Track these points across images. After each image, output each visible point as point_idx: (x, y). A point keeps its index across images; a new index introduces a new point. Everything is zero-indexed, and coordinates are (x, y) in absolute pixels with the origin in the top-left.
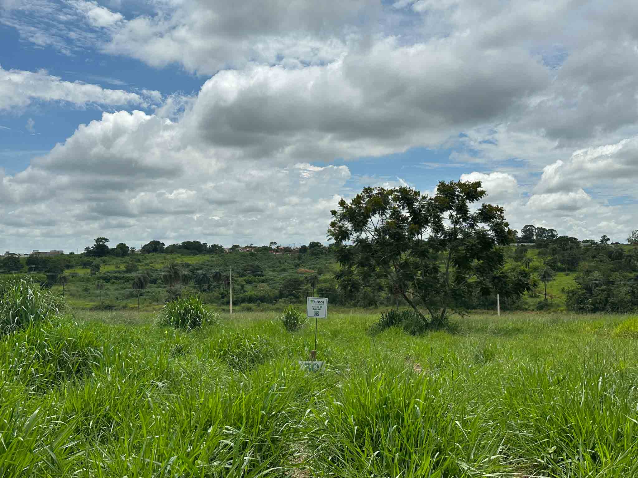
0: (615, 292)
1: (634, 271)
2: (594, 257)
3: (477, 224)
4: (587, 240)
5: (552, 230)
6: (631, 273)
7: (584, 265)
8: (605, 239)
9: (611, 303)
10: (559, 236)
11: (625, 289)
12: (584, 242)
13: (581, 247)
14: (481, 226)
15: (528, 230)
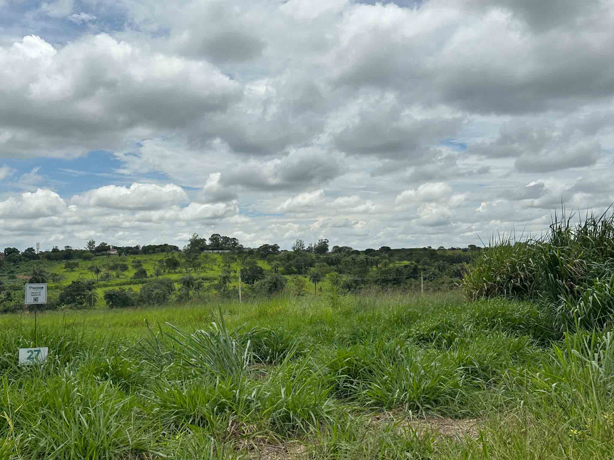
15: (215, 238)
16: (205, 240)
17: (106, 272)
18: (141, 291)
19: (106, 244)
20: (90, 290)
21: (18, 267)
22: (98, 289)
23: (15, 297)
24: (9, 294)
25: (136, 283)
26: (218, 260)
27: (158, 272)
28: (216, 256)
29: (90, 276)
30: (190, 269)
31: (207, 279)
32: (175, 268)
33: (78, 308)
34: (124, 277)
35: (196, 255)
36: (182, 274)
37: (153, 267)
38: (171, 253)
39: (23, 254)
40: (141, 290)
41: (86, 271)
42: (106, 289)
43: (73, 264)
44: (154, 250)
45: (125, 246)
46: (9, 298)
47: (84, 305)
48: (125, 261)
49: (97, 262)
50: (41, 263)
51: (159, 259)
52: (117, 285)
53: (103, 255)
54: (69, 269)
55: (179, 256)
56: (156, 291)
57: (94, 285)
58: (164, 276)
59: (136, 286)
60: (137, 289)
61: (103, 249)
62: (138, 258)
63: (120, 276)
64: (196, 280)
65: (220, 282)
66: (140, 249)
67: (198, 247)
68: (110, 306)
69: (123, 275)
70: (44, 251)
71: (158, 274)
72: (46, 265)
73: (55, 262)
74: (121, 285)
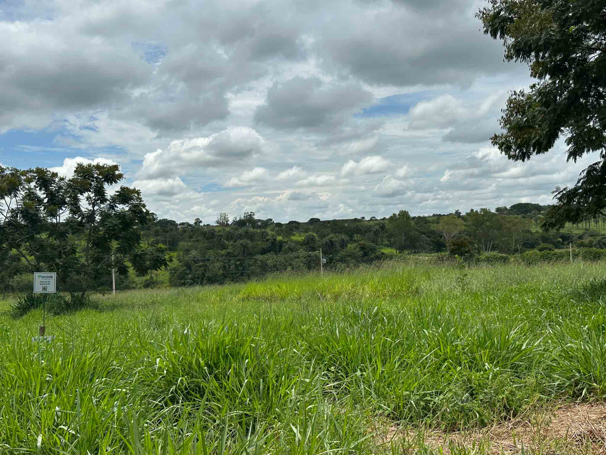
0: (210, 267)
1: (224, 249)
2: (191, 237)
3: (117, 205)
4: (183, 223)
5: (153, 213)
6: (221, 250)
7: (182, 244)
8: (198, 221)
9: (208, 277)
10: (159, 219)
11: (218, 265)
12: (181, 224)
13: (179, 229)
14: (121, 207)
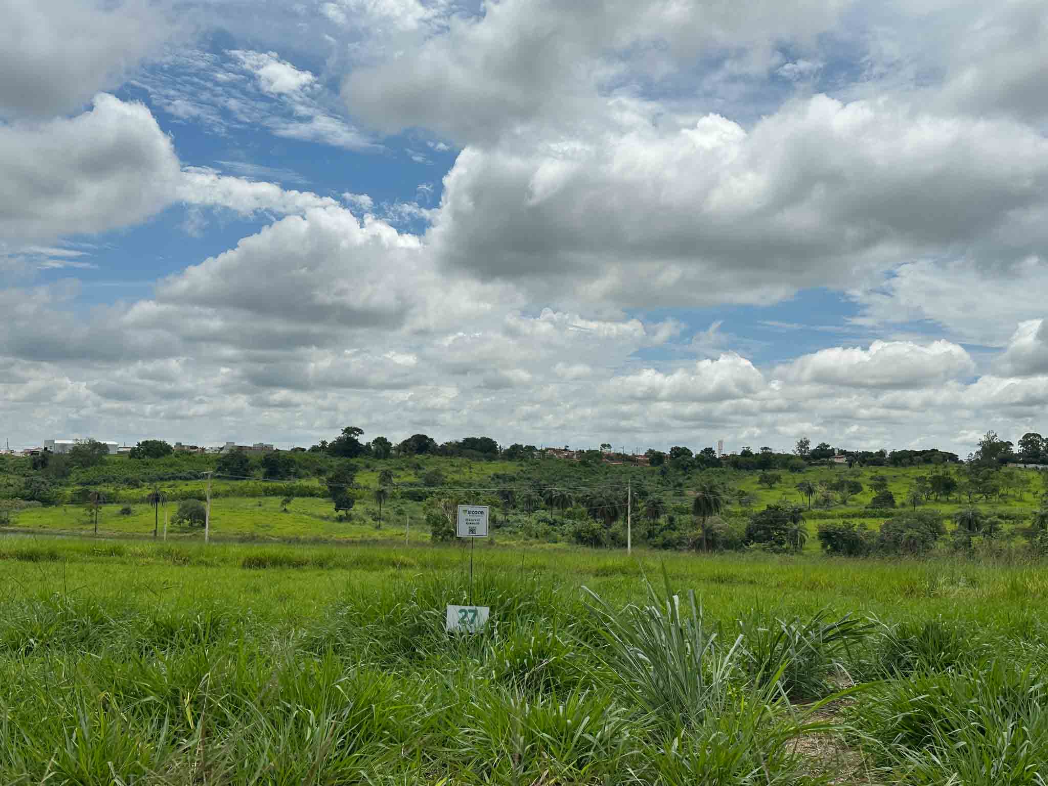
15: (1030, 441)
16: (1011, 444)
17: (825, 494)
18: (882, 531)
19: (828, 446)
20: (795, 522)
21: (689, 478)
22: (807, 520)
23: (681, 524)
24: (671, 520)
25: (874, 516)
26: (1034, 482)
27: (915, 498)
28: (1031, 475)
29: (798, 500)
30: (978, 496)
31: (1008, 517)
32: (948, 494)
33: (775, 551)
34: (854, 503)
35: (989, 471)
36: (958, 505)
37: (907, 490)
38: (942, 466)
39: (698, 457)
40: (882, 528)
41: (793, 490)
42: (822, 522)
43: (772, 476)
44: (912, 460)
45: (860, 451)
46: (672, 526)
47: (784, 546)
48: (859, 476)
49: (812, 475)
50: (724, 473)
51: (918, 476)
52: (842, 516)
53: (822, 464)
54: (766, 485)
55: (958, 472)
56: (909, 532)
57: (802, 514)
58: (927, 507)
59: (874, 520)
60: (875, 525)
61: (823, 454)
62: (882, 471)
63: (847, 501)
64: (987, 517)
65: (1033, 524)
66: (887, 456)
67: (995, 456)
68: (828, 551)
69: (854, 500)
70: (729, 454)
71: (915, 502)
72: (730, 476)
73: (744, 473)
74: (848, 517)
